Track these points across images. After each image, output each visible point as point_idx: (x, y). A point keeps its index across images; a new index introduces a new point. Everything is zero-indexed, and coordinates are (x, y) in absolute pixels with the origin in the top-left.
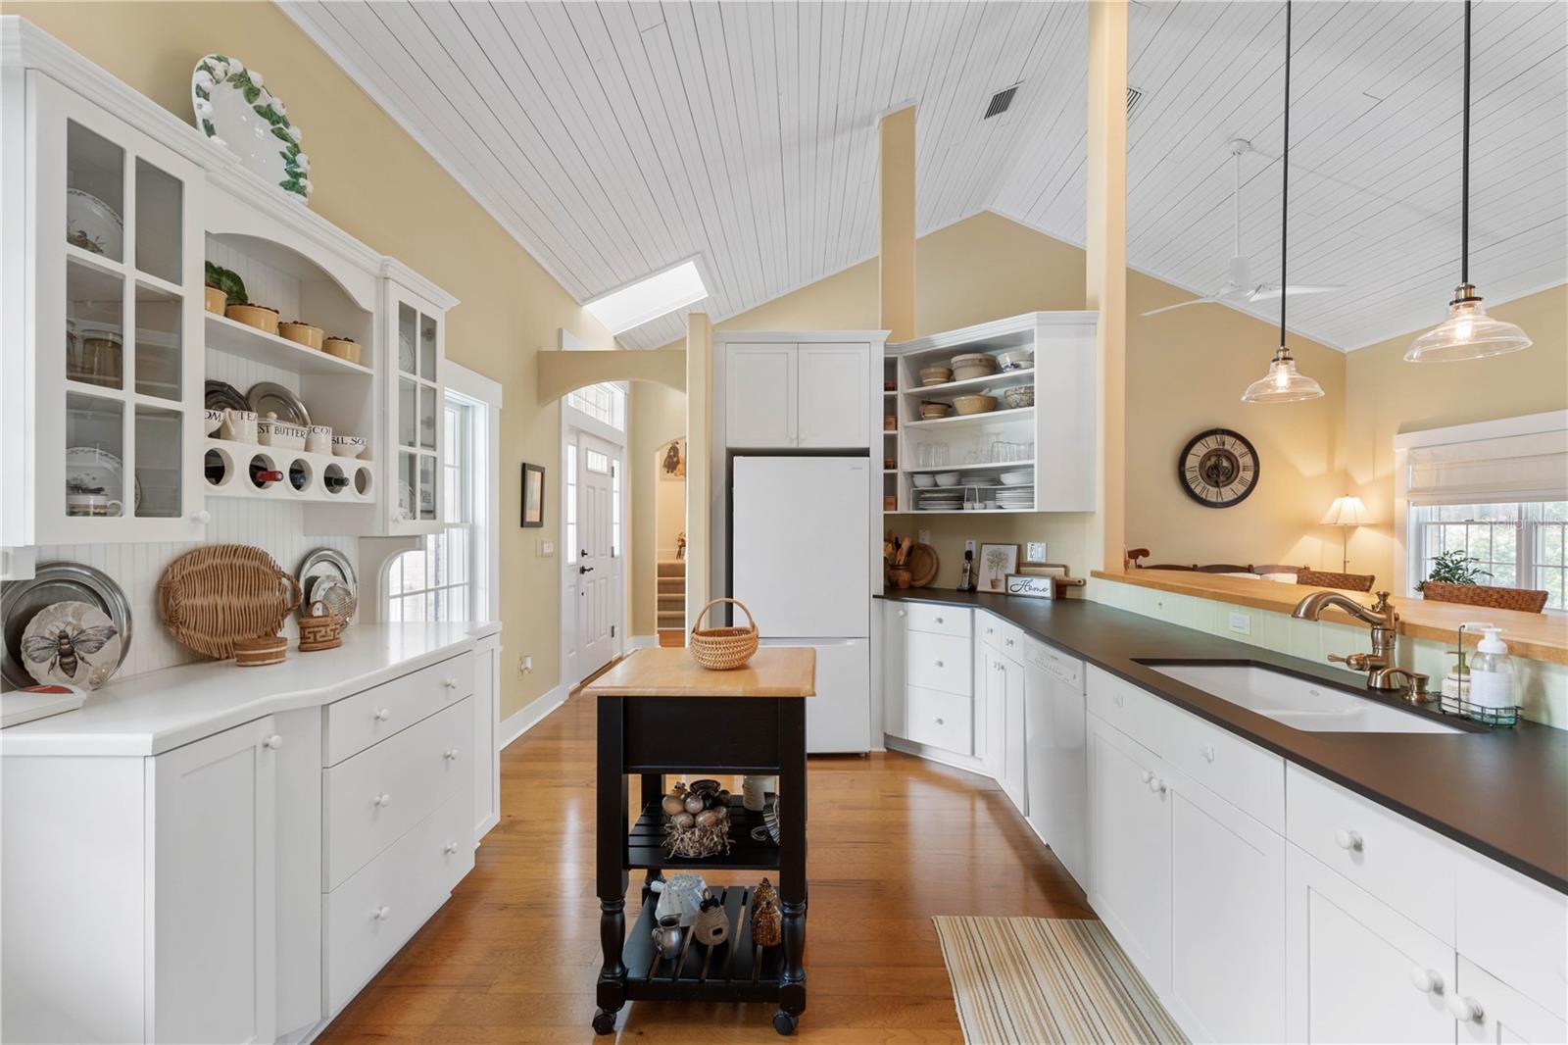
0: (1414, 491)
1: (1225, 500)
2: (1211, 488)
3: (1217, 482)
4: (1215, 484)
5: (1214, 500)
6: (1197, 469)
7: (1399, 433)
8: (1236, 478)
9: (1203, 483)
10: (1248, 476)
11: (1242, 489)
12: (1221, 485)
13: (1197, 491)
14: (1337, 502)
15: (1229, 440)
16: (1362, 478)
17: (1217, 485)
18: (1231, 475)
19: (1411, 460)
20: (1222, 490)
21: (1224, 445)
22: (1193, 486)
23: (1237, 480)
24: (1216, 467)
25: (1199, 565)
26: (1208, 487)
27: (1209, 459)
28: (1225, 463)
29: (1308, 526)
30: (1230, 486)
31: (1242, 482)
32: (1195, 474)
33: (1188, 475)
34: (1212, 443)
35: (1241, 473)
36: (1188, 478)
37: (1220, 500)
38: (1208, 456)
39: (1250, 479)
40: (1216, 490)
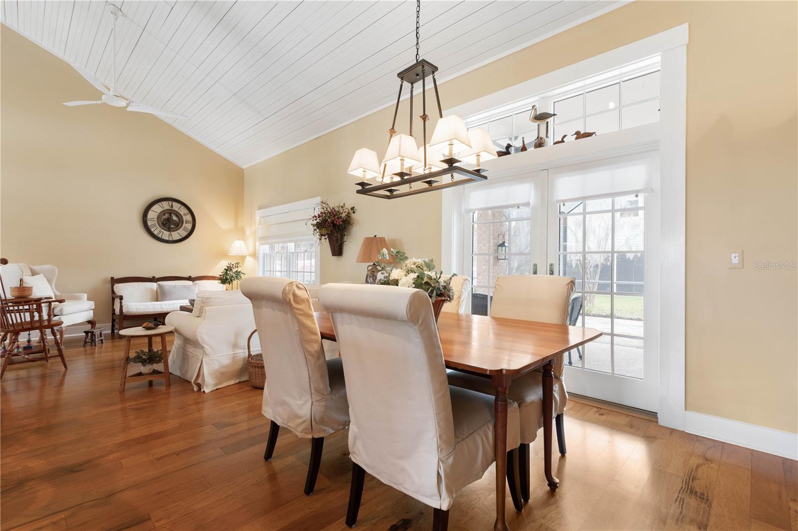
0: (262, 238)
1: (174, 239)
2: (166, 232)
3: (169, 228)
4: (168, 229)
5: (167, 239)
6: (156, 220)
7: (257, 210)
8: (181, 226)
9: (159, 229)
10: (189, 226)
11: (184, 234)
12: (171, 230)
13: (156, 233)
15: (176, 206)
17: (169, 230)
18: (178, 225)
20: (172, 233)
21: (172, 207)
22: (152, 230)
23: (182, 228)
24: (169, 220)
25: (157, 277)
26: (163, 231)
27: (164, 215)
28: (175, 218)
30: (178, 231)
31: (185, 229)
32: (154, 223)
33: (149, 223)
34: (166, 205)
35: (184, 224)
36: (149, 225)
37: (171, 239)
38: (163, 213)
39: (190, 228)
40: (168, 233)
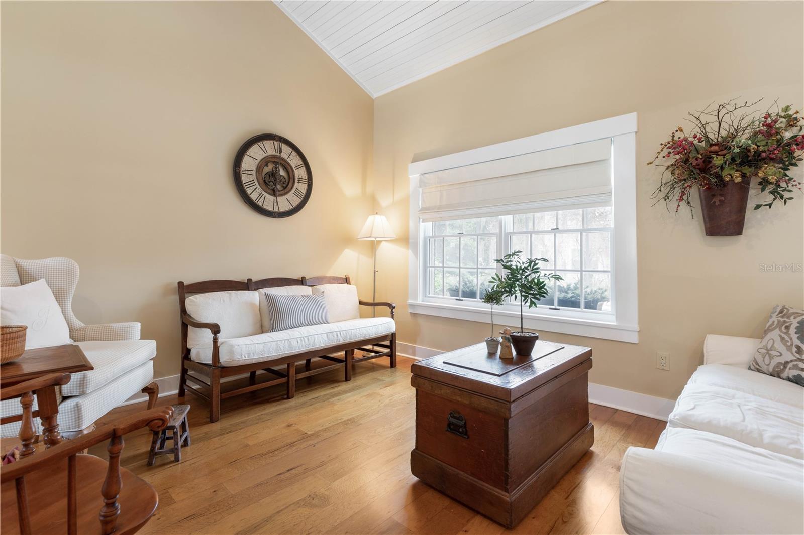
0: (424, 210)
1: (282, 210)
2: (268, 196)
3: (273, 190)
4: (272, 192)
5: (270, 208)
6: (254, 173)
7: (412, 162)
8: (292, 188)
9: (259, 190)
10: (303, 188)
11: (296, 201)
12: (278, 193)
13: (254, 197)
14: (371, 218)
15: (286, 150)
16: (385, 201)
17: (274, 193)
18: (287, 184)
19: (422, 184)
20: (279, 199)
21: (281, 151)
22: (249, 191)
23: (293, 191)
24: (273, 174)
25: (255, 278)
26: (265, 194)
27: (267, 165)
28: (282, 172)
29: (348, 240)
30: (286, 197)
31: (297, 193)
32: (252, 178)
33: (245, 178)
34: (270, 148)
35: (296, 184)
36: (244, 181)
37: (276, 210)
38: (266, 161)
39: (304, 192)
40: (272, 198)
